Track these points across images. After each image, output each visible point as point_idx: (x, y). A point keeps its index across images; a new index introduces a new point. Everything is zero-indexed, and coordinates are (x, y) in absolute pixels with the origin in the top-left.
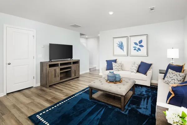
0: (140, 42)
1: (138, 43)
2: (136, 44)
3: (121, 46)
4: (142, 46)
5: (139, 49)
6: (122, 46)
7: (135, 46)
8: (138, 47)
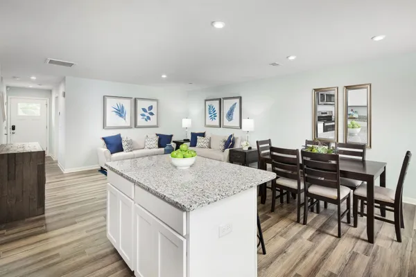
0: (151, 108)
1: (147, 110)
2: (144, 110)
3: (120, 112)
4: (152, 114)
5: (149, 118)
6: (123, 112)
7: (143, 113)
8: (147, 114)
